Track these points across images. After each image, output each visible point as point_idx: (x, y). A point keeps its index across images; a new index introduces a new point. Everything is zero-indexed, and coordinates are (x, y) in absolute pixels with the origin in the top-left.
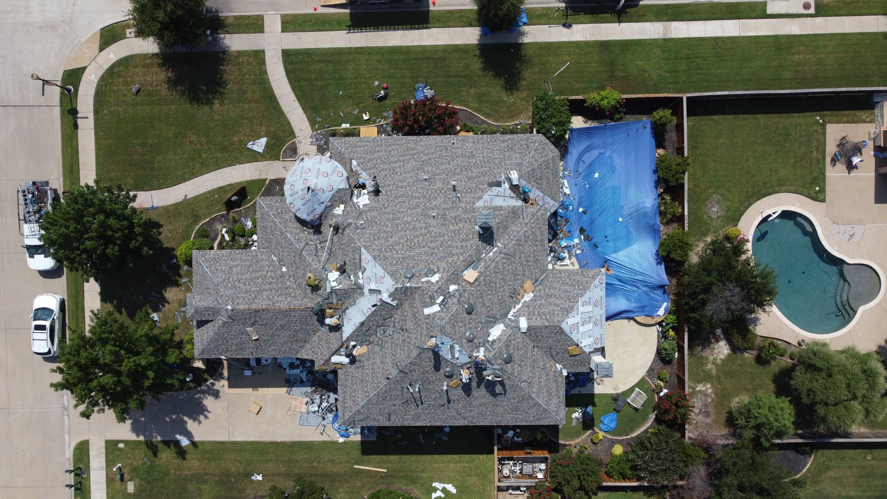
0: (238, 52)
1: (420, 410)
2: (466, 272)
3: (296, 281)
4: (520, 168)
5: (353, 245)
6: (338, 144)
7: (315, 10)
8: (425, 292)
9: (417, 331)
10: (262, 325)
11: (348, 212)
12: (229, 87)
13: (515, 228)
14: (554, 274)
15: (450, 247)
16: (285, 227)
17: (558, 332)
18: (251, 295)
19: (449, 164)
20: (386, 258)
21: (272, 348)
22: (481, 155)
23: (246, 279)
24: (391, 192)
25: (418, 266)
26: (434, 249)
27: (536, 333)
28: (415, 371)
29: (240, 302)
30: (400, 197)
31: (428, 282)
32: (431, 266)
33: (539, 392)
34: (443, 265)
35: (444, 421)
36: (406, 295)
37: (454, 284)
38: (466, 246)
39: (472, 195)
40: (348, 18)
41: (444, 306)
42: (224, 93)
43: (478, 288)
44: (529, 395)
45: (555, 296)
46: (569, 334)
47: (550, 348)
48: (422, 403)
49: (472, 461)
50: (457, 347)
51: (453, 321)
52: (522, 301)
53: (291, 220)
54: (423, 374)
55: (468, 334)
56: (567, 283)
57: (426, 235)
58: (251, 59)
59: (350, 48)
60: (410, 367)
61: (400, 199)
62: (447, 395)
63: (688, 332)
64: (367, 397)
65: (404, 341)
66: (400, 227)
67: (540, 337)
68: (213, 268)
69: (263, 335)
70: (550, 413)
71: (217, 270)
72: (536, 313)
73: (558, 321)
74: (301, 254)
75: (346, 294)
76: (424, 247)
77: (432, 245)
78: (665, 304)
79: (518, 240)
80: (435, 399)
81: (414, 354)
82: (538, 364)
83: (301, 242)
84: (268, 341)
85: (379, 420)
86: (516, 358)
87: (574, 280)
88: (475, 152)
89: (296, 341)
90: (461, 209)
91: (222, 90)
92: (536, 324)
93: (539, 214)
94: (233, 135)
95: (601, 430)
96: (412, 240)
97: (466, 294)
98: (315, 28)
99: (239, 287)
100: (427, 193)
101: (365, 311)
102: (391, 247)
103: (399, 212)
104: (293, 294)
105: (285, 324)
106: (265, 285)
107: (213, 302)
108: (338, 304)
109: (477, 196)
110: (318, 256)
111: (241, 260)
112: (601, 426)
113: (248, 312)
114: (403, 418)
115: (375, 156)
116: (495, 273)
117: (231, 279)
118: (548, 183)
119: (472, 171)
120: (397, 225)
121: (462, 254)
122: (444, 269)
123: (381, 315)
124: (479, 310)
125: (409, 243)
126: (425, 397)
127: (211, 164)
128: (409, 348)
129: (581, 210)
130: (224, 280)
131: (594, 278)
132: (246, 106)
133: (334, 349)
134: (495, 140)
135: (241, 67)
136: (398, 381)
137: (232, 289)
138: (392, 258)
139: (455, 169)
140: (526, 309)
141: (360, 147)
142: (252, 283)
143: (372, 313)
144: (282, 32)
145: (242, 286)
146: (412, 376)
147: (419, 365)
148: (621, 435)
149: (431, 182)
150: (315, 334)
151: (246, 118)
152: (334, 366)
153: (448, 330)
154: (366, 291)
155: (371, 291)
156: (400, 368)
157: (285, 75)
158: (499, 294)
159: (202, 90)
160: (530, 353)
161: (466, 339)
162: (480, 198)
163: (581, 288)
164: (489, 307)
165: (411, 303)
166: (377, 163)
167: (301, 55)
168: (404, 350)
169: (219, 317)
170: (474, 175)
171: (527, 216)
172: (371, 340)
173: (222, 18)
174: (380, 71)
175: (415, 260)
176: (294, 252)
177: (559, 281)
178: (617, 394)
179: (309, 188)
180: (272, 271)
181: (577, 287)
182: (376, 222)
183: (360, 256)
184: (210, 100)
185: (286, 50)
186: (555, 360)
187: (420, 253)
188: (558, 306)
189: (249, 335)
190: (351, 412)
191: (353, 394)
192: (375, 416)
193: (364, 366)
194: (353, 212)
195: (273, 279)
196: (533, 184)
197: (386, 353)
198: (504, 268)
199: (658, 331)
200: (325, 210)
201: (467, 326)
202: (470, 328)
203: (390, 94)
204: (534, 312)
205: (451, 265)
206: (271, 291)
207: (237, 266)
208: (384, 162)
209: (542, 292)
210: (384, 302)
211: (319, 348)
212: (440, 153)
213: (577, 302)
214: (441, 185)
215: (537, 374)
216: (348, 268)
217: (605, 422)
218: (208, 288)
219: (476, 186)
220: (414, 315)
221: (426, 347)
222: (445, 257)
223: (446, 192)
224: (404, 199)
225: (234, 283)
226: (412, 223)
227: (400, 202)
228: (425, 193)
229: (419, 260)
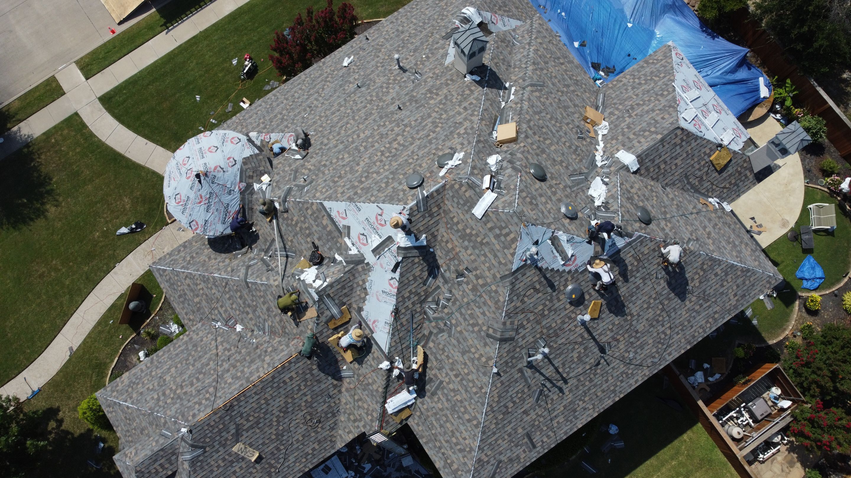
0: (44, 134)
1: (569, 397)
2: (495, 134)
3: (264, 329)
5: (309, 212)
7: (113, 32)
8: (457, 186)
9: (485, 255)
10: (251, 427)
11: (278, 182)
12: (54, 180)
13: (519, 56)
14: (612, 88)
15: (448, 119)
16: (207, 270)
17: (682, 140)
18: (207, 392)
19: (378, 57)
20: (367, 190)
21: (292, 459)
22: (411, 25)
23: (189, 377)
25: (420, 166)
26: (428, 136)
27: (653, 161)
28: (522, 326)
29: (196, 411)
30: (337, 123)
31: (451, 171)
32: (440, 153)
33: (720, 248)
34: (456, 141)
35: (614, 391)
36: (431, 216)
37: (490, 154)
38: (471, 104)
40: (158, 17)
41: (499, 187)
42: (52, 190)
43: (529, 141)
44: (712, 259)
45: (638, 104)
46: (699, 134)
47: (687, 177)
48: (566, 381)
49: (678, 453)
50: (563, 237)
51: (528, 200)
52: (600, 138)
53: (209, 258)
54: (538, 323)
55: (563, 210)
57: (404, 131)
58: (66, 132)
59: (180, 46)
60: (512, 323)
61: (339, 125)
62: (594, 338)
63: (820, 85)
64: (477, 426)
65: (474, 289)
66: (362, 149)
67: (662, 166)
68: (135, 395)
69: (263, 444)
70: (754, 273)
71: (141, 393)
72: (632, 136)
73: (672, 124)
74: (247, 283)
75: (343, 288)
76: (412, 144)
77: (422, 133)
78: (761, 80)
79: (534, 63)
80: (579, 358)
81: (504, 293)
82: (686, 209)
83: (238, 271)
84: (278, 449)
85: (518, 457)
86: (654, 212)
87: (645, 75)
88: (401, 28)
89: (319, 422)
90: (429, 80)
91: (48, 188)
92: (645, 148)
93: (535, 26)
94: (91, 232)
95: (809, 290)
96: (388, 148)
97: (519, 155)
98: (125, 51)
99: (185, 393)
100: (371, 96)
101: (388, 288)
102: (365, 175)
103: (348, 136)
104: (270, 349)
105: (286, 403)
106: (221, 366)
107: (157, 442)
108: (342, 313)
109: (439, 56)
110: (272, 270)
111: (171, 358)
112: (806, 284)
113: (216, 418)
114: (551, 429)
115: (276, 111)
116: (536, 113)
117: (168, 392)
118: (517, 8)
120: (357, 148)
121: (472, 115)
122: (462, 144)
123: (415, 279)
124: (553, 171)
125: (387, 154)
126: (564, 364)
127: (82, 286)
128: (490, 292)
129: (576, 44)
130: (158, 400)
132: (90, 187)
133: (381, 390)
135: (58, 148)
136: (506, 363)
137: (174, 404)
138: (376, 183)
139: (389, 56)
140: (614, 142)
141: (251, 117)
142: (201, 376)
143: (400, 282)
144: (87, 79)
146: (524, 337)
147: (523, 311)
148: (838, 281)
149: (369, 85)
150: (340, 392)
151: (96, 203)
152: (397, 420)
153: (532, 214)
154: (370, 258)
155: (377, 251)
156: (498, 336)
157: (117, 123)
158: (563, 140)
159: (24, 204)
160: (665, 199)
161: (566, 216)
163: (662, 75)
164: (562, 162)
165: (447, 223)
167: (124, 89)
168: (485, 303)
169: (181, 458)
170: (418, 44)
171: (523, 37)
172: (426, 332)
173: (4, 110)
174: (232, 47)
176: (237, 291)
178: (792, 230)
179: (198, 176)
180: (222, 343)
181: (656, 79)
182: (325, 165)
183: (329, 216)
184: (38, 209)
185: (103, 95)
186: (703, 194)
187: (413, 152)
188: (653, 110)
189: (243, 459)
190: (469, 471)
191: (454, 440)
192: (509, 454)
193: (441, 382)
194: (284, 177)
195: (229, 350)
196: (501, 12)
197: (461, 332)
198: (544, 104)
199: (778, 120)
200: (243, 199)
201: (554, 199)
202: (560, 200)
203: (258, 63)
204: (628, 138)
205: (468, 134)
206: (234, 367)
207: (169, 369)
208: (292, 109)
209: (617, 112)
210: (405, 249)
211: (359, 407)
212: (357, 57)
213: (674, 90)
214: (383, 79)
215: (697, 223)
216: (323, 251)
217: (807, 275)
218: (143, 430)
219: (430, 50)
220: (464, 237)
221: (514, 268)
223: (395, 80)
224: (345, 120)
225: (175, 393)
226: (376, 133)
227: (342, 127)
228: (369, 98)
229: (417, 159)
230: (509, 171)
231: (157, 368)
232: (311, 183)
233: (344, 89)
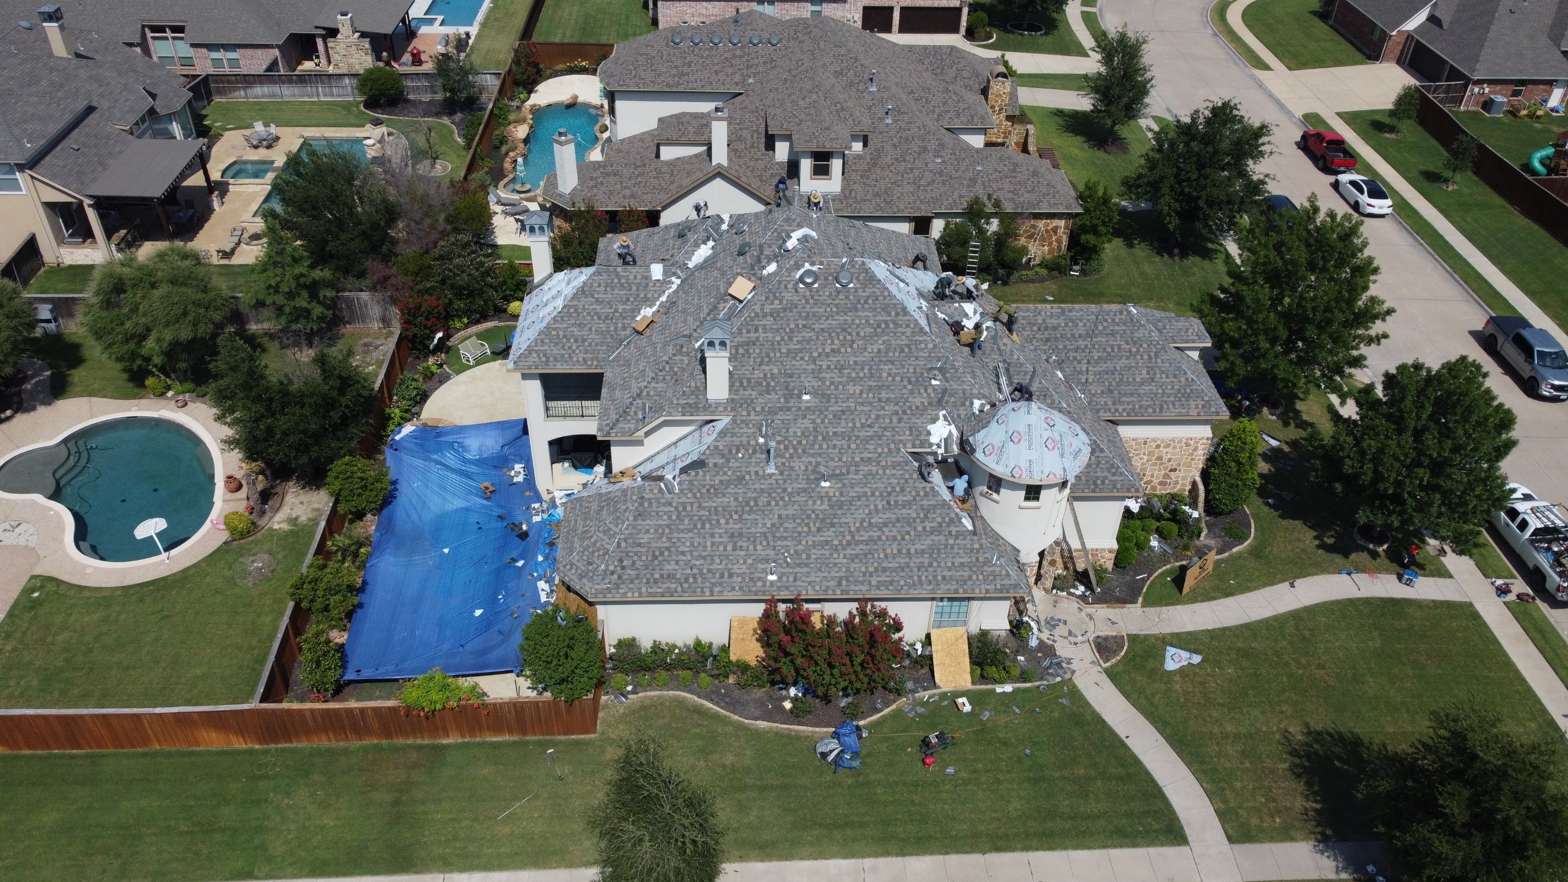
0: (1292, 839)
4: (641, 504)
6: (1008, 575)
11: (963, 404)
12: (1284, 766)
13: (661, 385)
14: (597, 359)
15: (777, 330)
18: (1105, 328)
19: (780, 517)
20: (886, 309)
22: (717, 539)
23: (1121, 358)
24: (890, 450)
25: (831, 293)
26: (804, 326)
29: (1118, 316)
30: (871, 438)
31: (813, 264)
32: (808, 293)
34: (789, 296)
37: (770, 275)
38: (749, 331)
39: (737, 441)
43: (729, 276)
45: (599, 318)
52: (655, 308)
56: (576, 341)
57: (820, 355)
58: (1255, 822)
61: (871, 432)
66: (866, 371)
68: (1183, 379)
71: (1175, 376)
72: (634, 288)
76: (822, 330)
77: (808, 334)
78: (397, 438)
79: (657, 365)
87: (563, 347)
88: (729, 548)
90: (758, 409)
94: (1239, 677)
96: (843, 345)
99: (1127, 343)
100: (821, 447)
102: (879, 330)
103: (870, 404)
104: (1035, 328)
106: (1086, 346)
109: (727, 439)
111: (1139, 395)
115: (928, 542)
117: (1146, 357)
119: (736, 499)
120: (871, 376)
121: (757, 315)
122: (786, 287)
125: (849, 338)
127: (1265, 632)
129: (520, 563)
130: (1156, 356)
131: (529, 350)
132: (1230, 728)
134: (686, 580)
137: (1139, 339)
139: (769, 504)
140: (649, 295)
141: (962, 564)
145: (1124, 346)
149: (814, 471)
151: (1222, 705)
157: (1164, 789)
159: (1340, 759)
162: (723, 434)
163: (554, 333)
164: (712, 271)
166: (922, 522)
167: (1140, 832)
170: (732, 489)
171: (636, 413)
174: (944, 796)
175: (836, 305)
177: (590, 345)
180: (1081, 372)
181: (561, 333)
182: (910, 382)
185: (1179, 845)
187: (827, 318)
188: (597, 300)
194: (955, 405)
195: (1075, 358)
204: (638, 289)
205: (774, 295)
206: (1073, 335)
207: (1142, 383)
208: (909, 525)
209: (620, 325)
212: (800, 548)
213: (564, 309)
214: (796, 464)
219: (728, 461)
222: (785, 310)
223: (786, 448)
224: (862, 434)
225: (1138, 351)
226: (844, 379)
227: (870, 426)
228: (825, 446)
229: (828, 305)
230: (767, 252)
231: (1156, 395)
232: (932, 369)
233: (841, 495)
